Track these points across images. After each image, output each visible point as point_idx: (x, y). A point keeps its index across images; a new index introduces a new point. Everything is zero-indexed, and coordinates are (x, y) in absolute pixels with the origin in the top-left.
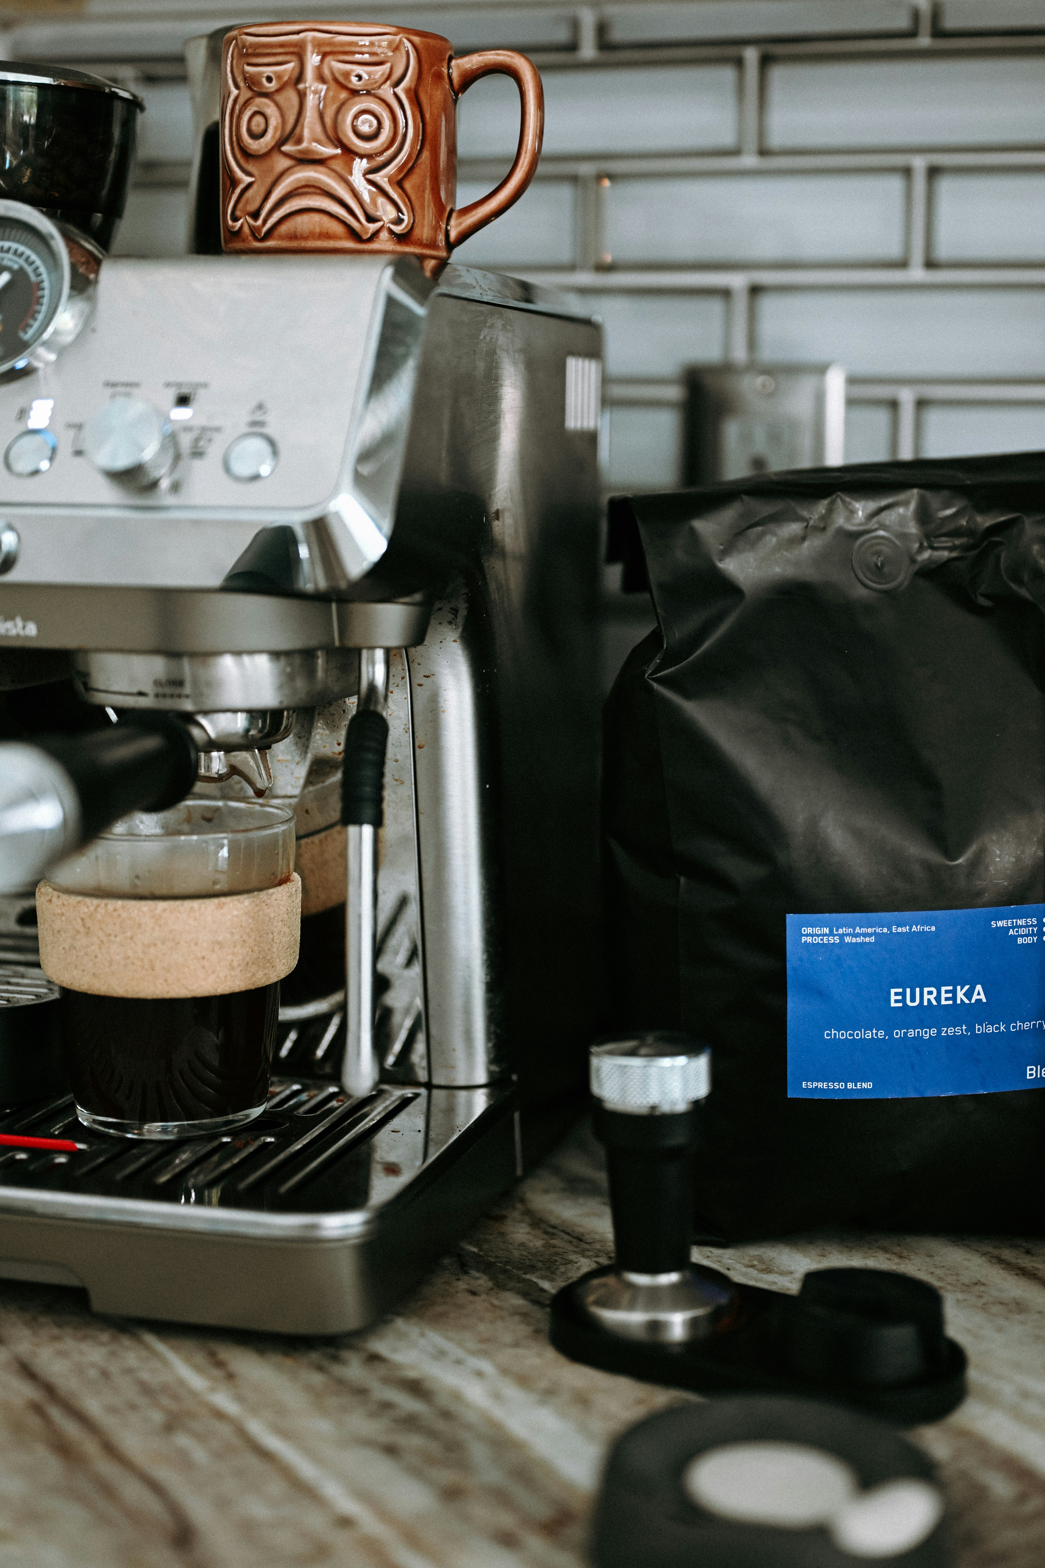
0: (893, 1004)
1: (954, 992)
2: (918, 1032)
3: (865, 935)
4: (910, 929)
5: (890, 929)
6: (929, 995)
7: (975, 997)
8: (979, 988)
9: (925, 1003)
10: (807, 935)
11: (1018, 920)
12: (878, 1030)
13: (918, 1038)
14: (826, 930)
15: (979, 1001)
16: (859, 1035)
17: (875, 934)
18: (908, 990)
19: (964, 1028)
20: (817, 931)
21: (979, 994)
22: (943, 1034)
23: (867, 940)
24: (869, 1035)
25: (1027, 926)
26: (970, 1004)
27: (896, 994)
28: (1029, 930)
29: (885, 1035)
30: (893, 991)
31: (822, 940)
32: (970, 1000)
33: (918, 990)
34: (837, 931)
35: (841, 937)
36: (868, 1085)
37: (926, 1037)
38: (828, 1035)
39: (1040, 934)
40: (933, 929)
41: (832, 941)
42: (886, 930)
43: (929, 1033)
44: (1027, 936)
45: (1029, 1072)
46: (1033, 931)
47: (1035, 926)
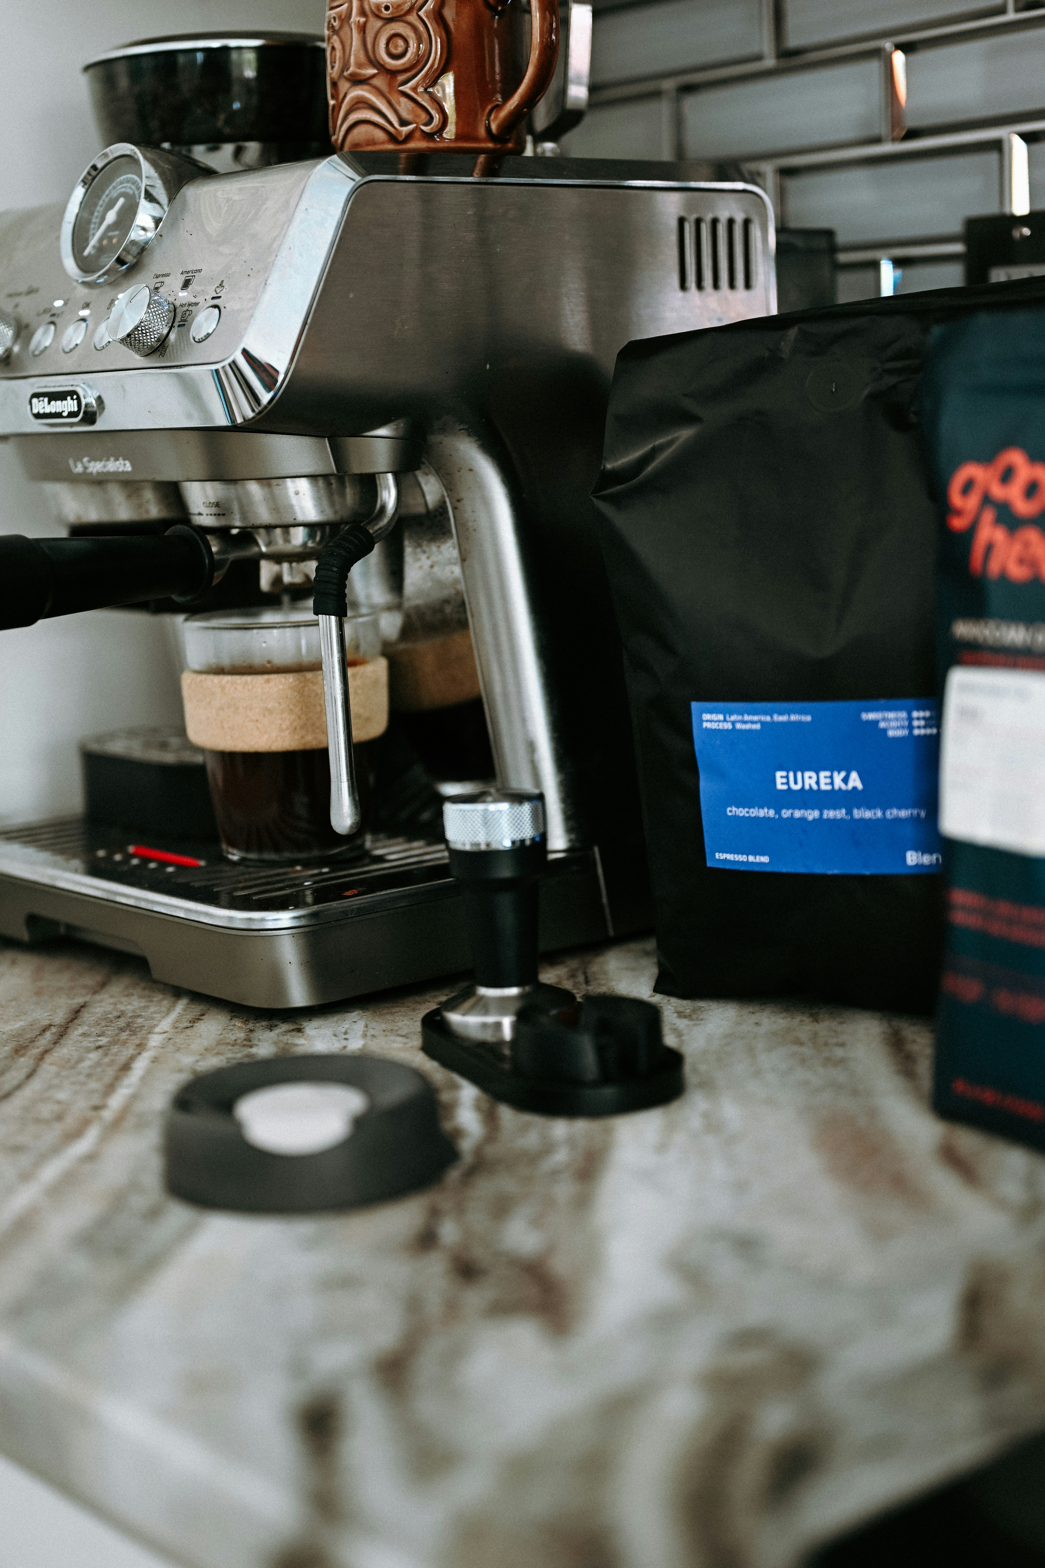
0: (780, 787)
1: (832, 778)
2: (804, 813)
3: (752, 722)
4: (790, 718)
5: (772, 717)
6: (809, 779)
7: (851, 784)
8: (855, 775)
9: (808, 787)
10: (707, 721)
11: (888, 713)
12: (769, 809)
13: (803, 819)
14: (721, 717)
15: (855, 788)
16: (754, 812)
17: (760, 721)
18: (791, 775)
19: (844, 811)
20: (714, 717)
21: (855, 781)
22: (825, 816)
23: (754, 727)
24: (762, 813)
25: (898, 720)
26: (848, 790)
27: (782, 777)
28: (898, 724)
29: (775, 815)
30: (779, 774)
31: (719, 725)
32: (846, 786)
34: (729, 718)
35: (733, 723)
36: (765, 859)
37: (810, 818)
38: (731, 811)
39: (911, 728)
40: (808, 718)
41: (726, 727)
42: (768, 718)
43: (812, 815)
44: (898, 728)
45: (909, 858)
46: (903, 724)
47: (905, 720)
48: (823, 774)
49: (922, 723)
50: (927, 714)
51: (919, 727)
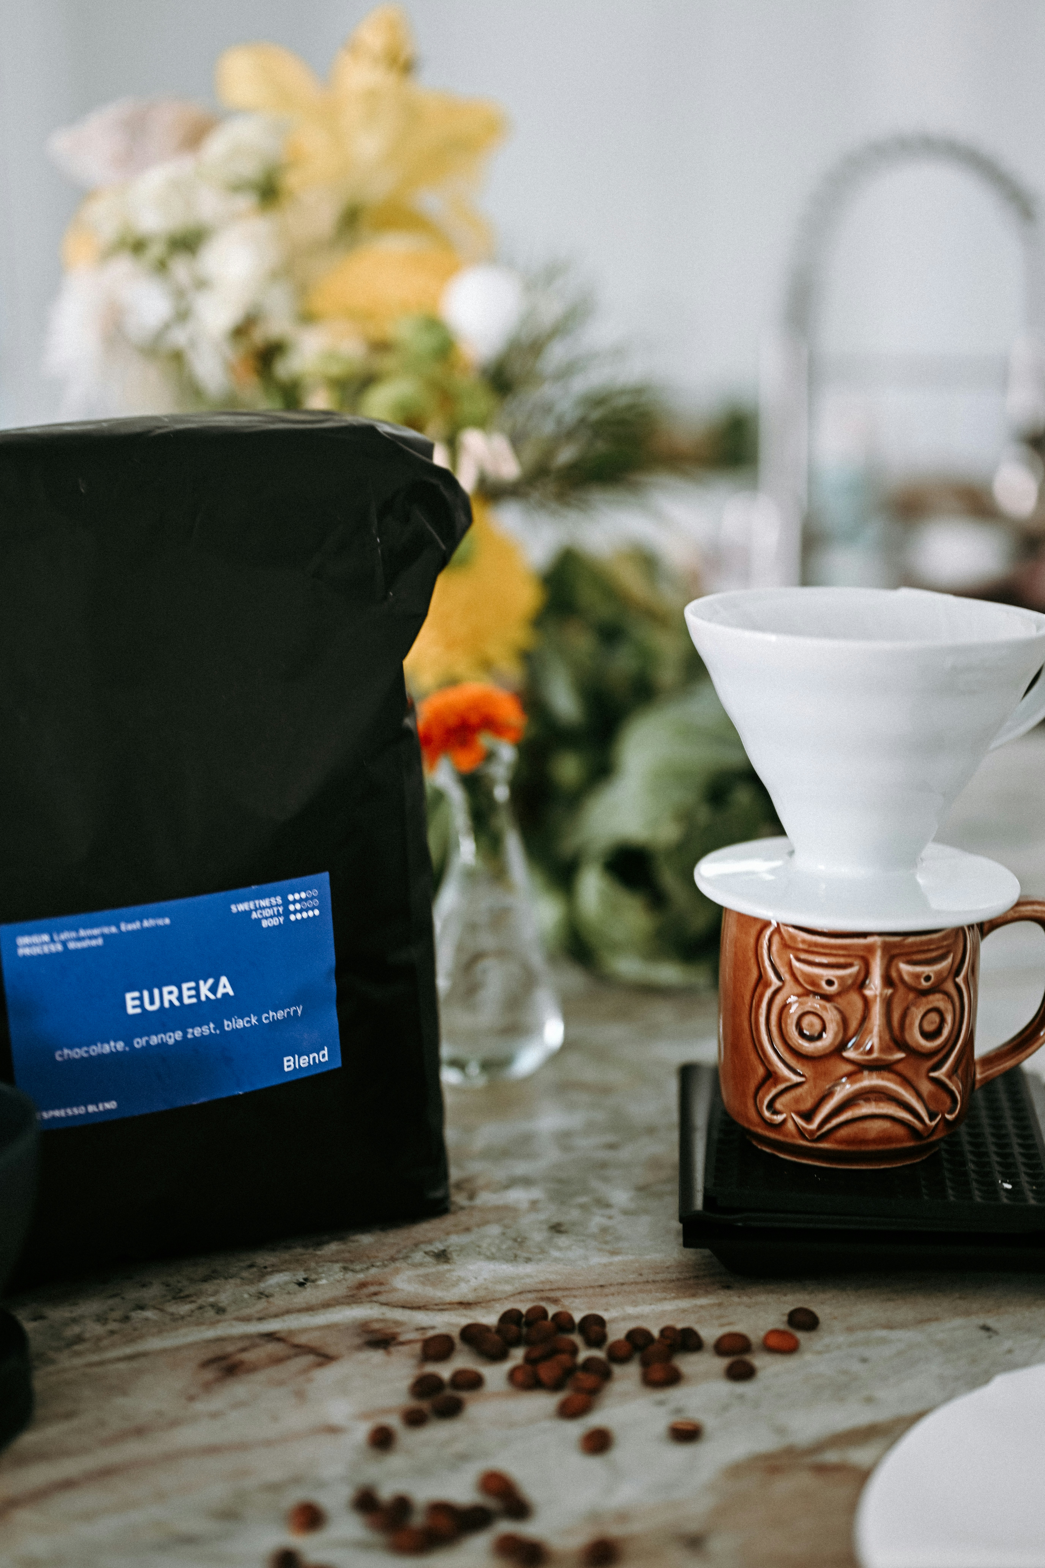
0: (131, 1011)
1: (197, 989)
2: (162, 1038)
3: (91, 938)
4: (142, 925)
5: (118, 927)
6: (169, 995)
7: (221, 991)
8: (224, 980)
9: (167, 1005)
10: (24, 946)
11: (261, 901)
12: (116, 1041)
13: (163, 1045)
14: (46, 938)
15: (225, 995)
16: (95, 1050)
17: (102, 935)
18: (146, 994)
19: (212, 1026)
20: (35, 939)
21: (225, 987)
22: (190, 1036)
23: (94, 943)
24: (107, 1049)
25: (271, 907)
26: (217, 999)
27: (133, 999)
28: (273, 911)
29: (124, 1048)
30: (129, 996)
31: (42, 949)
32: (215, 994)
34: (58, 936)
35: (64, 943)
36: (111, 1105)
37: (171, 1042)
38: (60, 1056)
39: (287, 913)
40: (167, 921)
41: (54, 949)
42: (114, 930)
43: (173, 1037)
44: (271, 917)
45: (286, 1064)
46: (278, 911)
47: (280, 906)
48: (185, 986)
49: (298, 906)
50: (303, 895)
51: (295, 912)
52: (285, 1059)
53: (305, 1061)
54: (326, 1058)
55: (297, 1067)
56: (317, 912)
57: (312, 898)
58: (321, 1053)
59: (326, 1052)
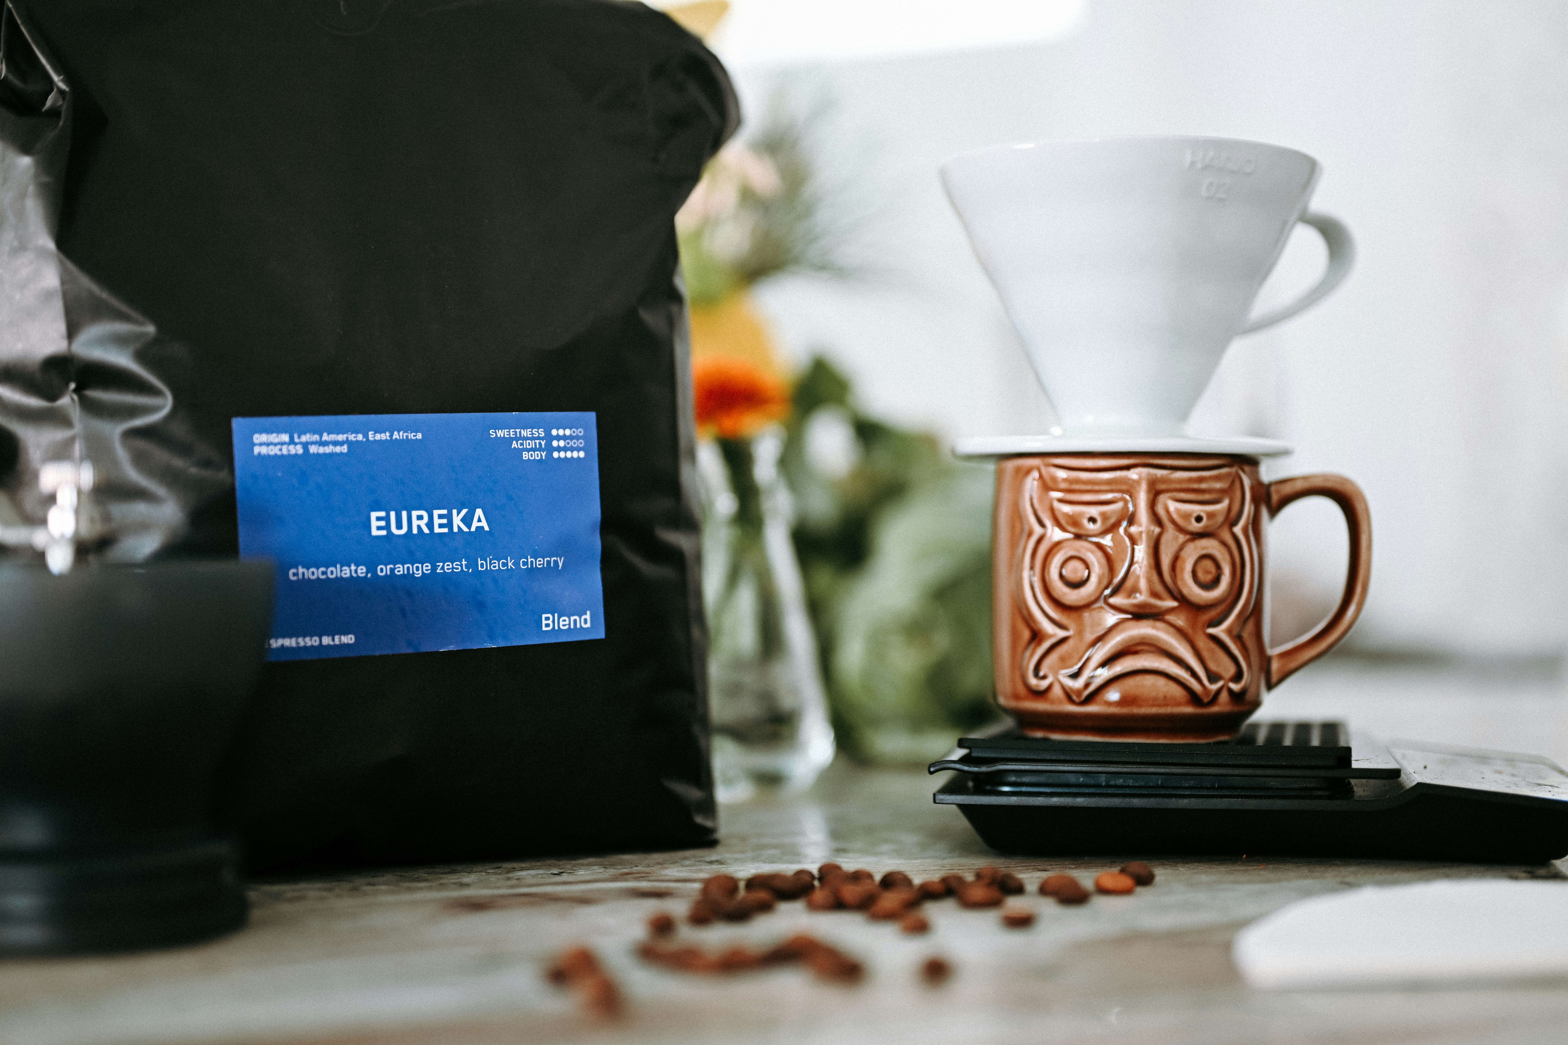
0: (375, 532)
1: (449, 517)
2: (408, 568)
3: (336, 443)
4: (391, 436)
5: (366, 436)
6: (419, 521)
7: (475, 524)
8: (479, 512)
9: (415, 531)
10: (261, 444)
11: (522, 430)
12: (357, 565)
13: (408, 576)
14: (285, 438)
15: (480, 530)
16: (334, 572)
17: (347, 442)
18: (393, 514)
19: (464, 563)
20: (273, 438)
21: (479, 520)
22: (438, 571)
23: (338, 449)
24: (346, 572)
25: (533, 439)
26: (469, 533)
27: (379, 519)
28: (535, 443)
29: (367, 573)
30: (374, 515)
31: (281, 450)
32: (469, 527)
33: (404, 514)
34: (299, 437)
35: (305, 445)
36: (348, 639)
37: (418, 574)
38: (294, 574)
39: (549, 448)
40: (419, 436)
41: (293, 452)
42: (360, 437)
43: (421, 570)
44: (532, 450)
45: (544, 622)
46: (540, 443)
47: (542, 439)
48: (436, 513)
49: (562, 443)
50: (568, 432)
51: (559, 449)
52: (544, 616)
53: (564, 623)
54: (588, 625)
55: (556, 628)
56: (582, 454)
57: (577, 438)
58: (583, 617)
59: (588, 616)
